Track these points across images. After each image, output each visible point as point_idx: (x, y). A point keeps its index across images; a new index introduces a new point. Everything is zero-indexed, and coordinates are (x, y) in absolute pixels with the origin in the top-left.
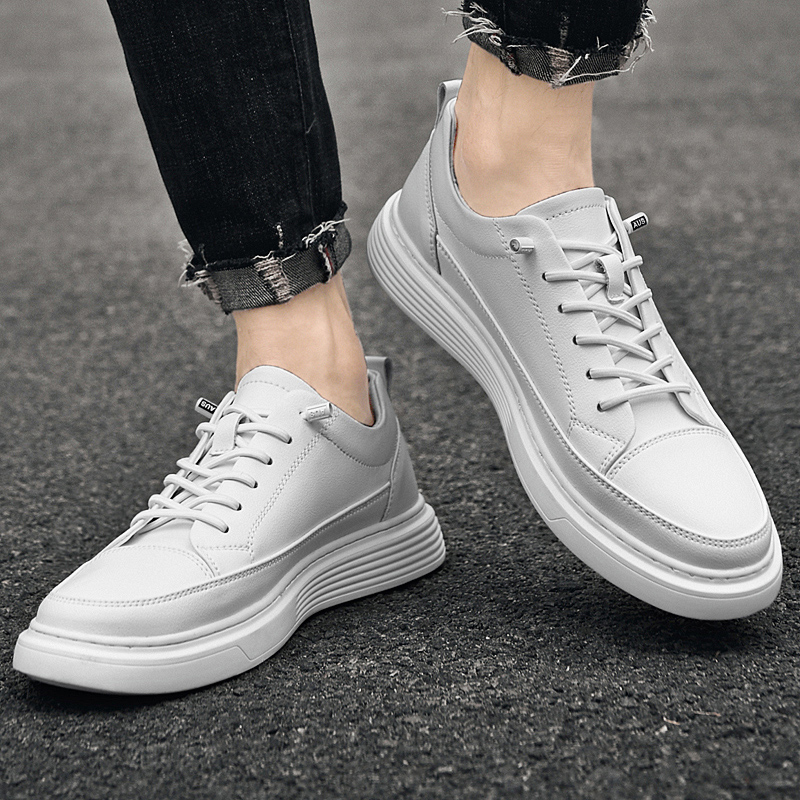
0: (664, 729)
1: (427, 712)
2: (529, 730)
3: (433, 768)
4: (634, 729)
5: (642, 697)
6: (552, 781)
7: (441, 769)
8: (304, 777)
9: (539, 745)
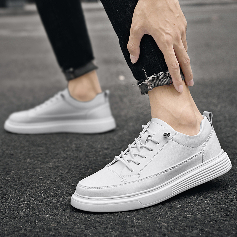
0: (89, 171)
1: (41, 168)
2: (61, 171)
3: (39, 177)
4: (83, 171)
5: (86, 165)
6: (62, 180)
7: (40, 178)
8: (11, 179)
9: (62, 174)
